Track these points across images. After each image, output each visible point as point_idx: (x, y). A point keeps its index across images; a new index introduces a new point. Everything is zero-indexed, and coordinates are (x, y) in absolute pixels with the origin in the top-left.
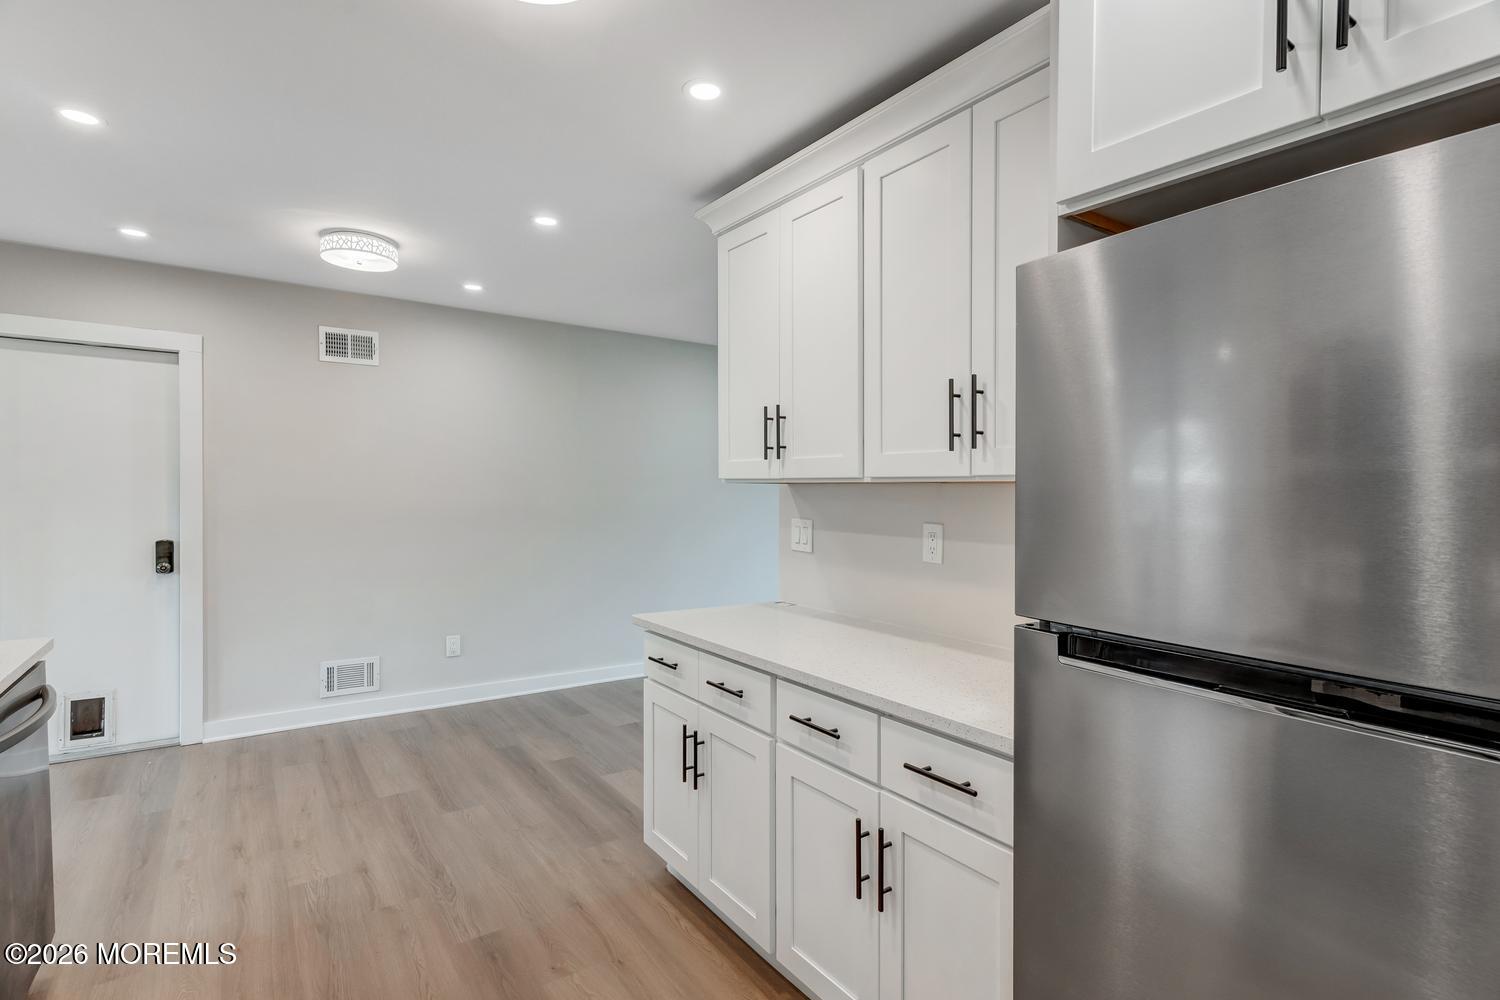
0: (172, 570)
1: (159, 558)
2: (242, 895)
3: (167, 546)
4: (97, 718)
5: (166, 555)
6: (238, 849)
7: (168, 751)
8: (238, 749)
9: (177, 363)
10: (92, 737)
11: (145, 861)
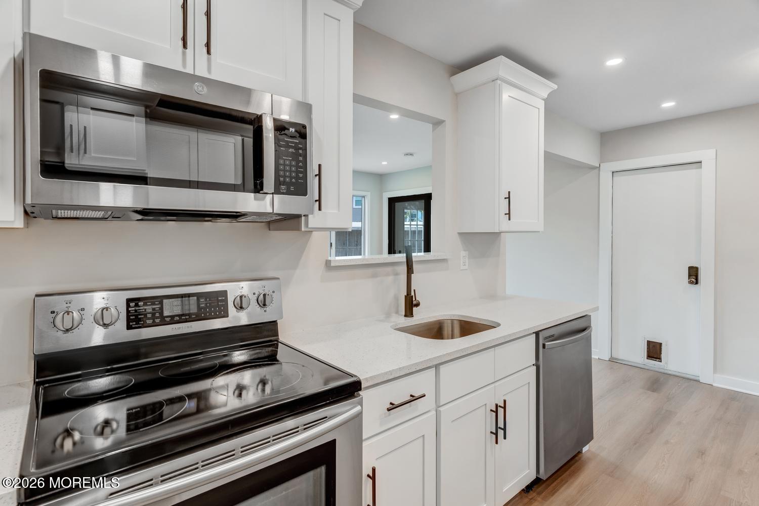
0: (697, 283)
1: (690, 276)
2: (690, 479)
3: (694, 270)
4: (659, 352)
5: (694, 274)
6: (702, 453)
7: (692, 382)
8: (732, 397)
9: (701, 168)
10: (656, 361)
11: (652, 431)
